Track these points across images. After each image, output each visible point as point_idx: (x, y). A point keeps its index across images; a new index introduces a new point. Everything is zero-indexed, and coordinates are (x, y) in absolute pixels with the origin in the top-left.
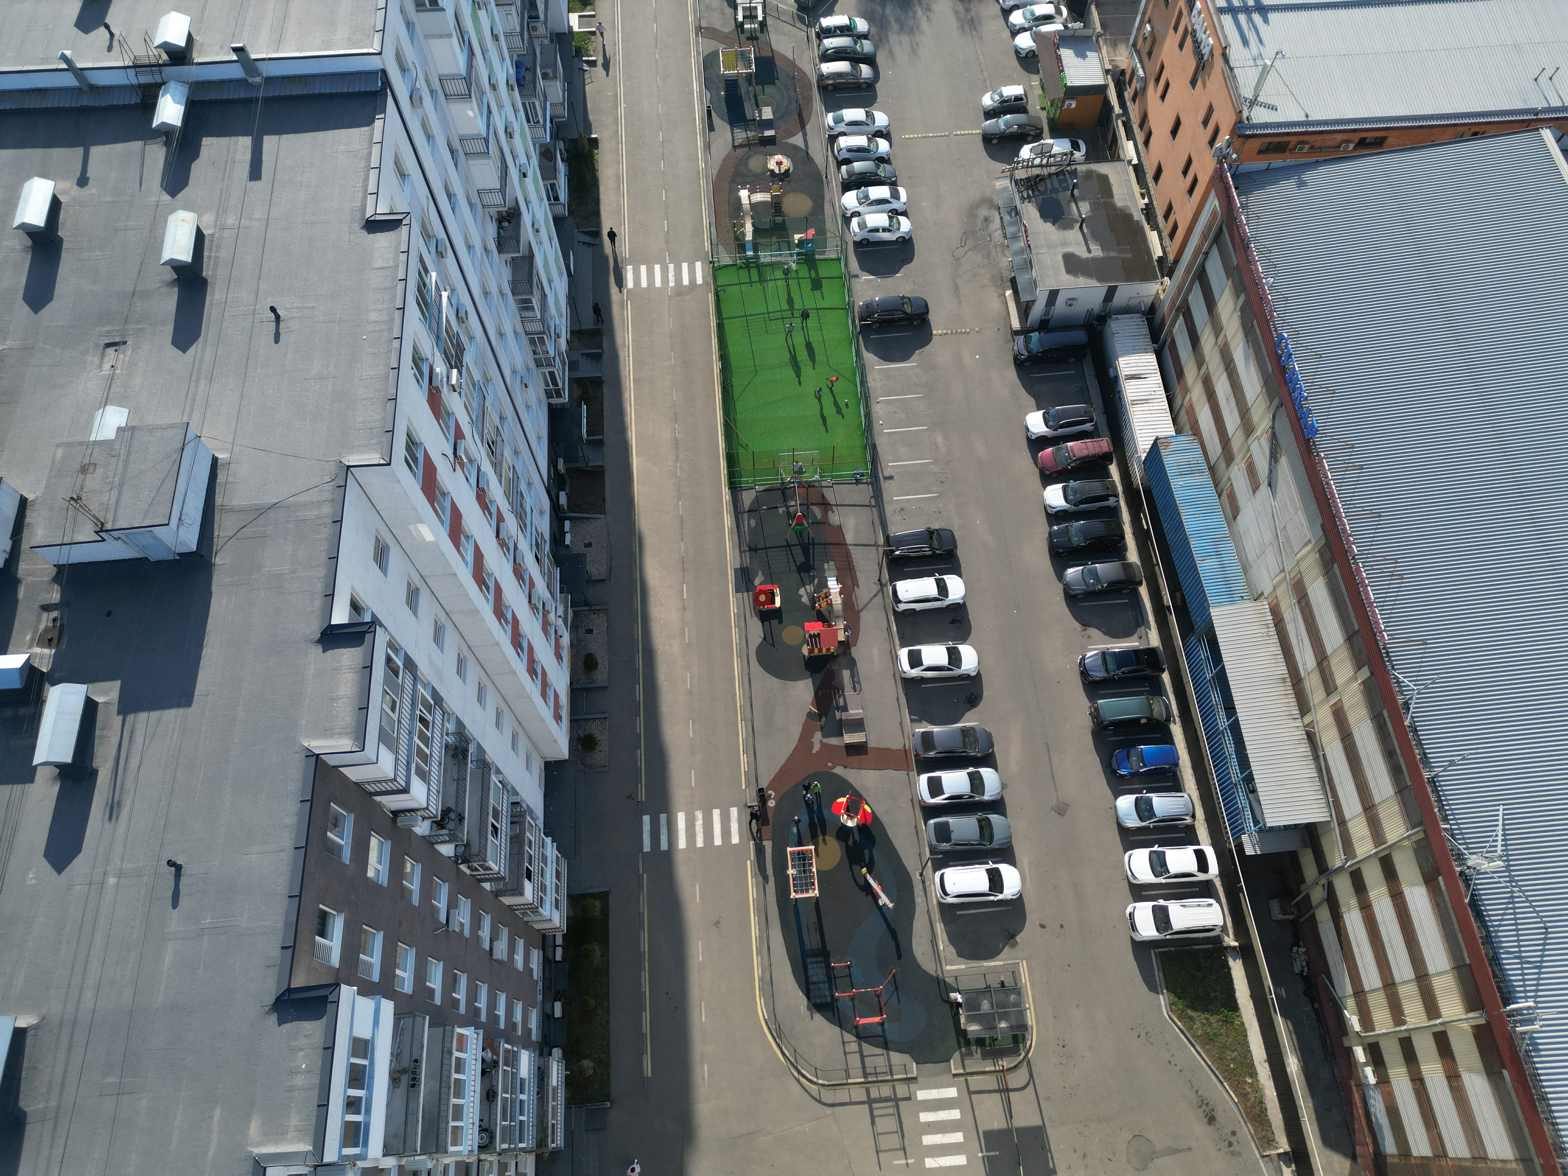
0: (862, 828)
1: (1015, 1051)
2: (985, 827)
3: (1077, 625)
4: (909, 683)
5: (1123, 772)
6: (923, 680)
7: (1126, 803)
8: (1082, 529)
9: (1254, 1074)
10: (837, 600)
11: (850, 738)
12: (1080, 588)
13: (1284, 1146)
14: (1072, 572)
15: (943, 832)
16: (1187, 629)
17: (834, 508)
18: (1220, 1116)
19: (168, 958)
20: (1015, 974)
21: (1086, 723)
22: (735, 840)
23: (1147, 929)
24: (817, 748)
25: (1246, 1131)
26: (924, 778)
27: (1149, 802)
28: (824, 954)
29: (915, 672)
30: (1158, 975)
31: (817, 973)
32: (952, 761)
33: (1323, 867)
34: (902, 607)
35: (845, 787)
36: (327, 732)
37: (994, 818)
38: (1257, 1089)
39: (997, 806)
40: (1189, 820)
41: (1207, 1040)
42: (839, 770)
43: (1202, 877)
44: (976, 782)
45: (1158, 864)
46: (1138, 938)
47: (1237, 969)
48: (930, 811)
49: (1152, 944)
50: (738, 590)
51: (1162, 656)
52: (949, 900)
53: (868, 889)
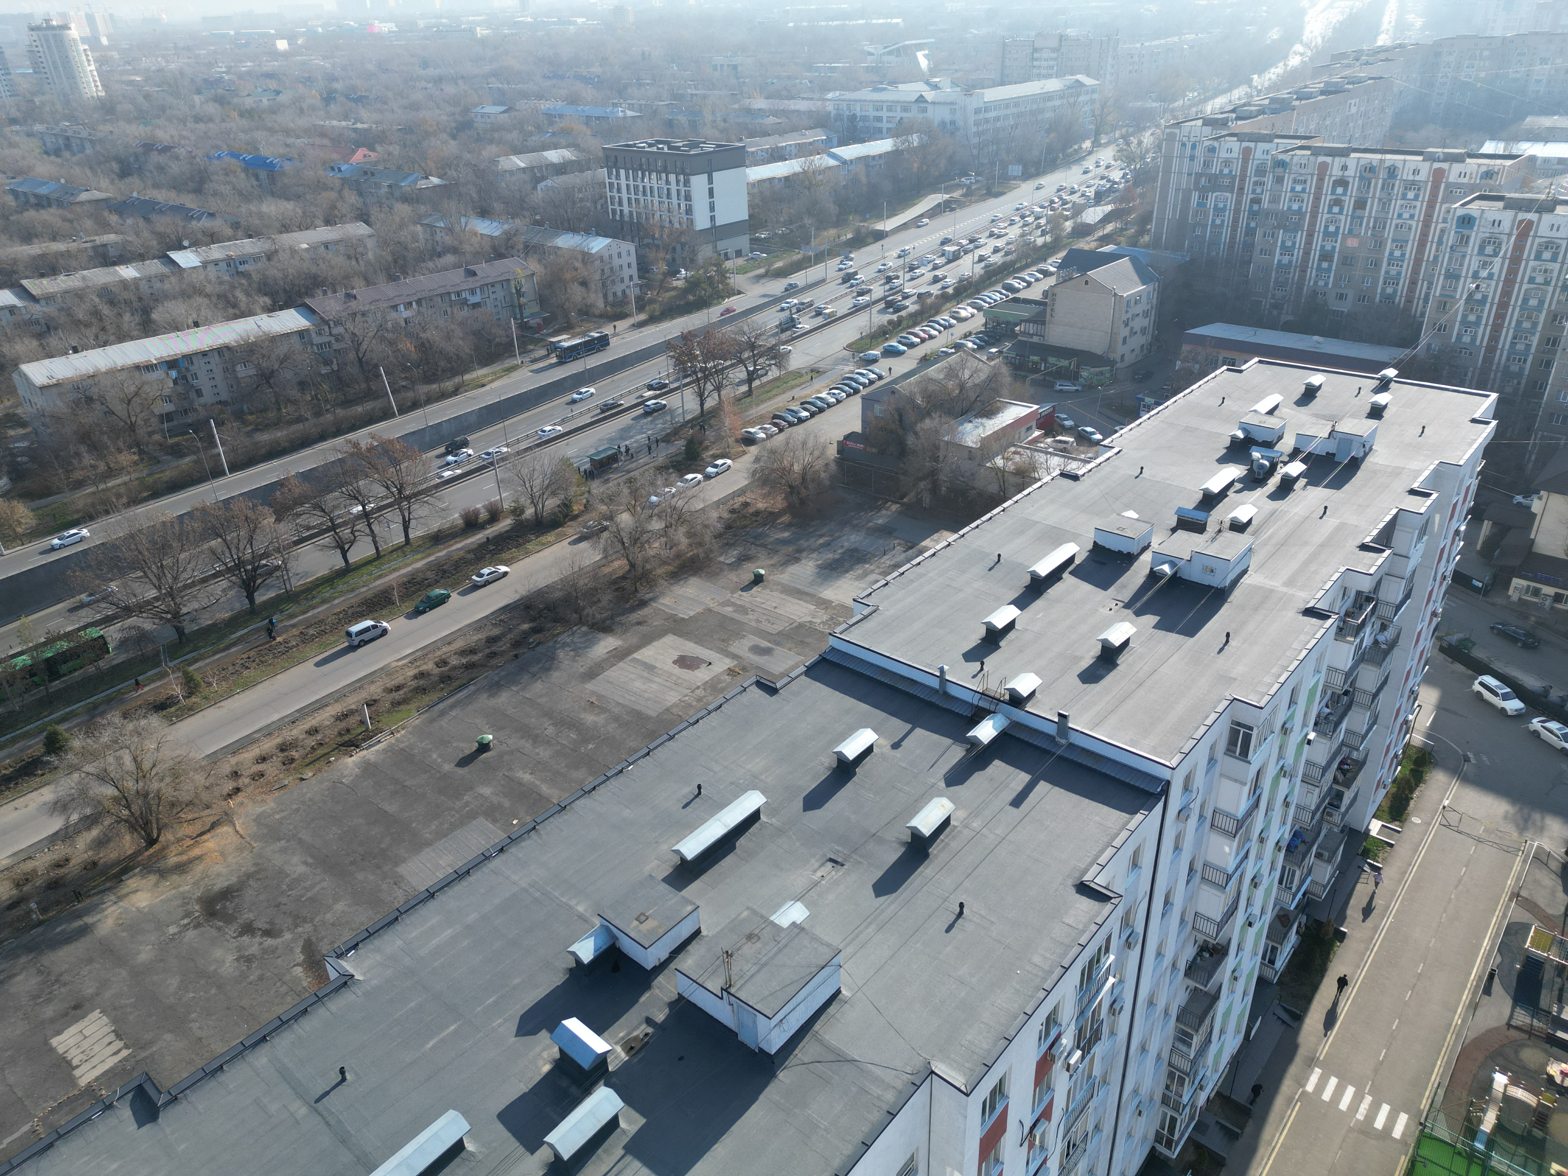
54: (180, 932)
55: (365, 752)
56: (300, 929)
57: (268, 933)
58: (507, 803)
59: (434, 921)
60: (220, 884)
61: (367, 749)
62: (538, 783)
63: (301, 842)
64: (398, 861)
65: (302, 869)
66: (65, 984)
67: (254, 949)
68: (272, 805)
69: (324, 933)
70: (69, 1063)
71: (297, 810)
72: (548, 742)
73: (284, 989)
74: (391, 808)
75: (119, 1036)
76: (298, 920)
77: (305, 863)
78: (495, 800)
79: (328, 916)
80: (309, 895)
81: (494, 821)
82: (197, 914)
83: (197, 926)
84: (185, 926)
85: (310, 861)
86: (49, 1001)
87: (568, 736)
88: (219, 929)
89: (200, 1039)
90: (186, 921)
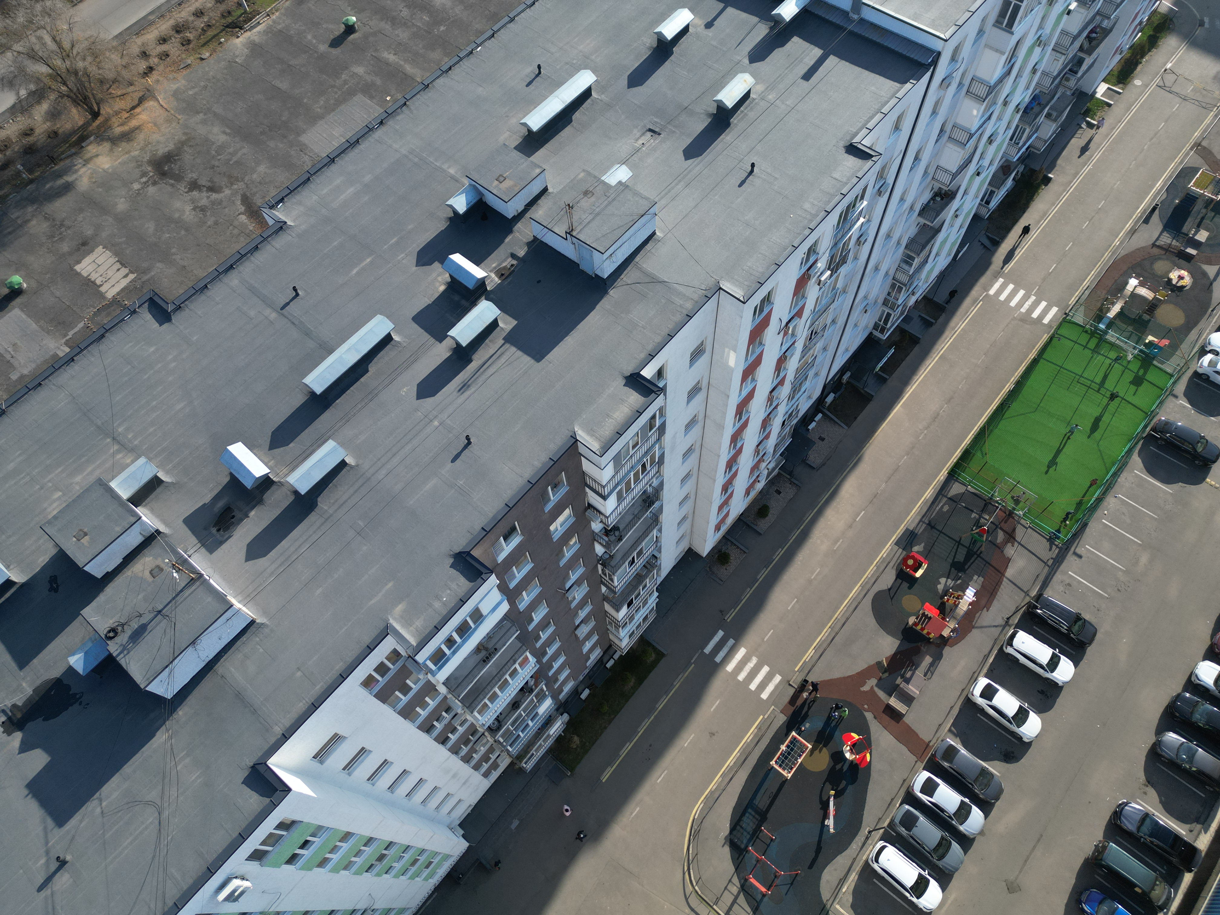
0: (853, 766)
2: (943, 847)
3: (1142, 777)
4: (969, 704)
6: (982, 711)
8: (1211, 715)
10: (964, 606)
11: (894, 702)
12: (1169, 753)
14: (1174, 738)
15: (909, 821)
17: (1016, 544)
19: (429, 486)
21: (1089, 850)
22: (764, 696)
24: (866, 688)
26: (925, 775)
28: (762, 816)
29: (981, 702)
31: (749, 823)
32: (957, 782)
34: (1009, 650)
35: (864, 729)
36: (591, 432)
37: (955, 846)
39: (966, 841)
42: (869, 716)
44: (963, 812)
48: (910, 798)
50: (897, 543)
51: (1199, 860)
52: (876, 866)
53: (825, 806)
54: (142, 188)
55: (248, 34)
56: (235, 187)
57: (212, 189)
58: (379, 82)
59: (338, 181)
60: (162, 151)
61: (250, 30)
62: (402, 63)
63: (215, 114)
64: (299, 132)
65: (223, 138)
66: (69, 228)
67: (204, 202)
68: (183, 82)
69: (255, 190)
70: (94, 283)
71: (205, 87)
72: (405, 24)
73: (236, 231)
74: (284, 85)
75: (123, 265)
76: (232, 180)
77: (224, 133)
78: (369, 78)
79: (255, 176)
80: (235, 159)
81: (371, 97)
82: (151, 174)
83: (155, 183)
84: (145, 183)
85: (228, 131)
86: (62, 239)
87: (422, 18)
88: (172, 185)
89: (184, 267)
90: (144, 179)
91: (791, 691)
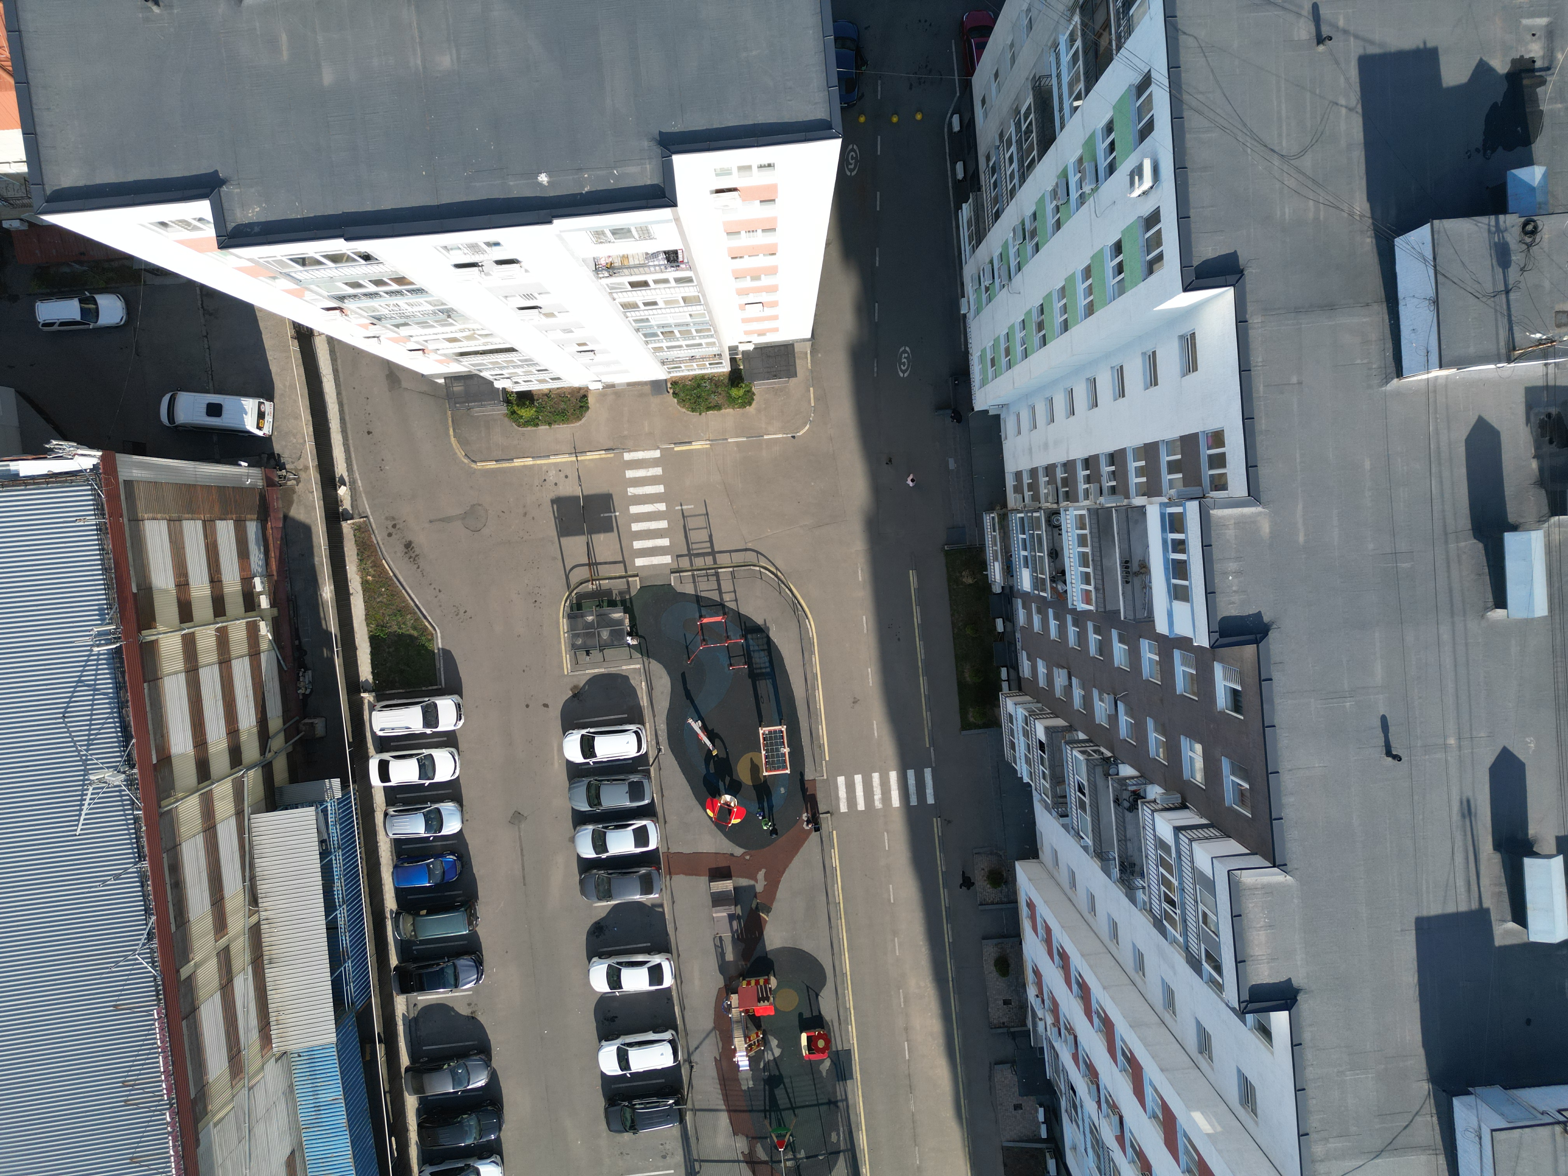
0: (716, 793)
1: (580, 596)
2: (594, 798)
3: (481, 1018)
4: (664, 947)
5: (451, 858)
6: (649, 951)
7: (452, 826)
8: (464, 1135)
9: (365, 584)
10: (739, 1043)
11: (727, 885)
12: (474, 1062)
13: (347, 527)
14: (479, 1081)
15: (636, 791)
16: (364, 1018)
17: (741, 1158)
18: (400, 548)
19: (1379, 669)
20: (576, 662)
21: (482, 909)
22: (841, 780)
23: (446, 707)
24: (761, 875)
25: (379, 537)
26: (652, 846)
27: (428, 828)
28: (754, 676)
29: (656, 960)
30: (440, 665)
31: (760, 659)
32: (624, 863)
33: (267, 769)
34: (668, 1035)
35: (732, 835)
37: (585, 807)
38: (363, 571)
39: (580, 819)
40: (391, 811)
41: (403, 610)
42: (739, 851)
43: (386, 756)
44: (600, 843)
45: (427, 767)
46: (456, 697)
47: (365, 672)
48: (648, 812)
49: (442, 693)
50: (848, 1053)
51: (395, 985)
52: (633, 727)
53: (711, 736)
91: (822, 808)
